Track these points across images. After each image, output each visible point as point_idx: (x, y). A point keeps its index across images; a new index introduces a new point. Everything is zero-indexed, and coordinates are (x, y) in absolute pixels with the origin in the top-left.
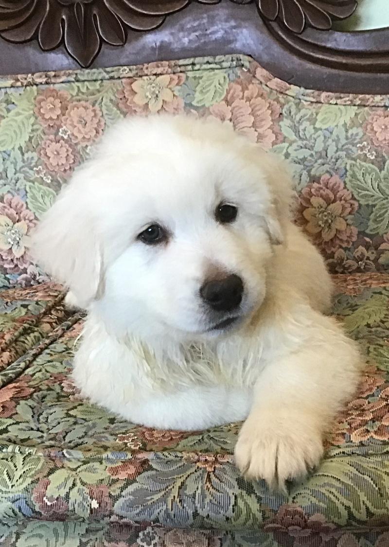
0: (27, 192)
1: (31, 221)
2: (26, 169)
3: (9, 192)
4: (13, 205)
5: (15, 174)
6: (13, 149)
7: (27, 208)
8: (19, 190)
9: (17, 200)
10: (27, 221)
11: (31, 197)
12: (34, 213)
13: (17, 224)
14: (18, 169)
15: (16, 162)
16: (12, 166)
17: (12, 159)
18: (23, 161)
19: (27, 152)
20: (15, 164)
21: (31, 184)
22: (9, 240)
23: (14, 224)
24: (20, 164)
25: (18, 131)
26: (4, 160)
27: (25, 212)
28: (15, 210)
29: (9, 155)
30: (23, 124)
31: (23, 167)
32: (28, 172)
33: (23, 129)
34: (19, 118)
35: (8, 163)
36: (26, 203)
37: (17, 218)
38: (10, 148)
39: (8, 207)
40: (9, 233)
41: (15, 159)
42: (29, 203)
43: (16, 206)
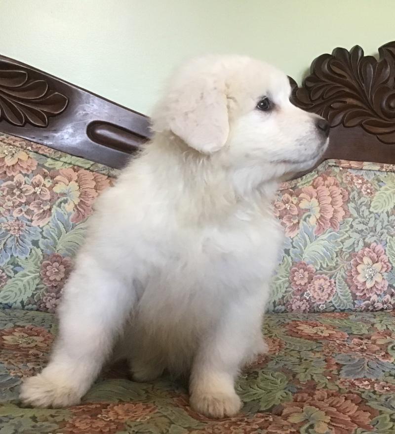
0: (387, 243)
1: (385, 263)
2: (389, 227)
3: (375, 241)
4: (376, 251)
5: (381, 229)
6: (383, 212)
7: (385, 254)
8: (382, 240)
9: (379, 247)
10: (383, 263)
11: (389, 246)
12: (389, 257)
13: (375, 265)
14: (384, 226)
15: (384, 221)
16: (381, 223)
17: (381, 219)
18: (388, 222)
19: (392, 215)
20: (382, 222)
21: (391, 237)
22: (367, 275)
23: (373, 264)
24: (386, 223)
25: (387, 200)
26: (375, 219)
27: (383, 256)
28: (377, 254)
29: (379, 216)
30: (391, 197)
31: (386, 226)
32: (390, 229)
33: (390, 199)
34: (388, 192)
35: (378, 221)
36: (385, 250)
37: (377, 260)
38: (380, 211)
39: (372, 252)
40: (368, 270)
41: (383, 219)
42: (387, 250)
43: (378, 251)
